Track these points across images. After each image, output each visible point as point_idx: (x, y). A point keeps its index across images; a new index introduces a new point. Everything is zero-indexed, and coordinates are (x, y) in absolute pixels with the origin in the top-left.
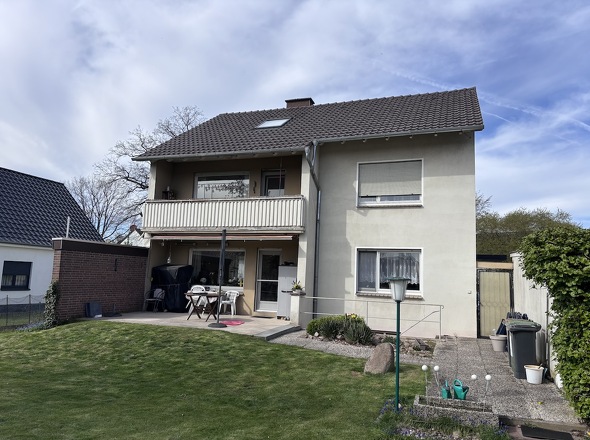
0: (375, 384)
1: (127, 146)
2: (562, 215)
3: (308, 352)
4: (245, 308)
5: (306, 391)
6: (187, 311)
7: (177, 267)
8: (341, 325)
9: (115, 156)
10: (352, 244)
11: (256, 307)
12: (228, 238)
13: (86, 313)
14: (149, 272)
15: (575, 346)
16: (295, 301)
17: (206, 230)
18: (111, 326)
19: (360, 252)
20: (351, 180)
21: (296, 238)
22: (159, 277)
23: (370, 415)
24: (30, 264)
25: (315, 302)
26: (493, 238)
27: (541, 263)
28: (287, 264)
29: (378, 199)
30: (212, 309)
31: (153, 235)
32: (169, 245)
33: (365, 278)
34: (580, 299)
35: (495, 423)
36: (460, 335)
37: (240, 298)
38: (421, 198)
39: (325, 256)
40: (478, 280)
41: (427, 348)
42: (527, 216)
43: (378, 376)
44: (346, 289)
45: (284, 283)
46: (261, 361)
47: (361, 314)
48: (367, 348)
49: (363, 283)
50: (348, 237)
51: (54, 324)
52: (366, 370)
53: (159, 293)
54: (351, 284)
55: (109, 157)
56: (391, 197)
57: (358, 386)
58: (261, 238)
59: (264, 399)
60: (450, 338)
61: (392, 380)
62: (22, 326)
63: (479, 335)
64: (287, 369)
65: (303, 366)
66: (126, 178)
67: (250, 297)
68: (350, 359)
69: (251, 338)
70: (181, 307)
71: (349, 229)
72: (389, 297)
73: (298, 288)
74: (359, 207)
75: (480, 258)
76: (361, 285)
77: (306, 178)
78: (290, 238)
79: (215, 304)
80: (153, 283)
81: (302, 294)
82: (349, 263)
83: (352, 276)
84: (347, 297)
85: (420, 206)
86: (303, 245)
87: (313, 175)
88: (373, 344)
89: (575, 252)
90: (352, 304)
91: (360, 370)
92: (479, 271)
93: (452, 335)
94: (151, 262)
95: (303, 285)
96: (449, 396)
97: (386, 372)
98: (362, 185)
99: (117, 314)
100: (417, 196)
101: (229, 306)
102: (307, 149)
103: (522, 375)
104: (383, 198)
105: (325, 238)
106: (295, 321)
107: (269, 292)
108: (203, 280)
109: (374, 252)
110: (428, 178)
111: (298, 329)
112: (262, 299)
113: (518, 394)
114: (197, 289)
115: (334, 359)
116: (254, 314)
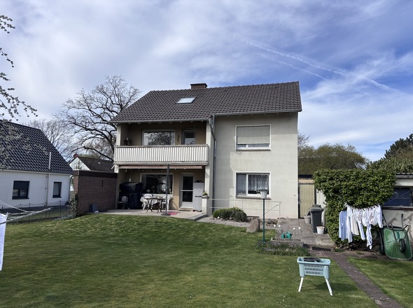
0: (252, 236)
1: (75, 102)
2: (350, 147)
3: (217, 225)
4: (174, 206)
5: (223, 240)
6: (142, 208)
7: (135, 184)
8: (231, 213)
9: (66, 108)
10: (233, 170)
11: (180, 205)
12: (171, 168)
13: (90, 210)
14: (118, 187)
15: (332, 215)
16: (204, 201)
17: (153, 163)
18: (110, 217)
19: (238, 174)
20: (232, 135)
21: (204, 167)
22: (124, 189)
23: (253, 246)
24: (28, 182)
25: (213, 202)
26: (310, 162)
27: (320, 183)
28: (198, 182)
29: (247, 146)
30: (156, 207)
31: (120, 166)
32: (130, 172)
33: (240, 188)
34: (333, 196)
35: (301, 245)
36: (290, 217)
37: (171, 201)
38: (270, 146)
39: (218, 177)
40: (299, 188)
41: (274, 223)
42: (330, 148)
43: (253, 233)
44: (231, 194)
45: (196, 191)
46: (197, 229)
47: (240, 208)
48: (245, 223)
49: (240, 191)
50: (231, 166)
51: (77, 216)
52: (247, 231)
53: (124, 198)
54: (233, 191)
55: (63, 109)
56: (254, 145)
57: (245, 237)
58: (185, 168)
59: (206, 243)
60: (284, 219)
61: (261, 234)
62: (56, 218)
63: (299, 217)
64: (211, 232)
65: (217, 231)
66: (75, 123)
67: (177, 200)
68: (238, 228)
69: (187, 220)
70: (139, 206)
71: (231, 162)
72: (260, 199)
73: (206, 194)
74: (237, 150)
75: (300, 176)
76: (238, 192)
77: (209, 135)
78: (200, 167)
79: (157, 204)
80: (120, 193)
81: (208, 198)
82: (232, 180)
83: (233, 187)
84: (231, 198)
85: (269, 150)
86: (208, 171)
87: (212, 133)
88: (247, 221)
89: (331, 179)
90: (234, 203)
91: (245, 231)
92: (299, 184)
93: (286, 217)
94: (119, 181)
95: (208, 193)
96: (285, 237)
97: (256, 232)
98: (239, 138)
99: (106, 210)
100: (268, 145)
101: (165, 206)
102: (210, 119)
103: (315, 231)
104: (250, 145)
105: (218, 167)
106: (205, 212)
107: (188, 197)
108: (148, 191)
109: (245, 174)
110: (274, 135)
111: (206, 216)
112: (183, 201)
113: (313, 238)
114: (147, 196)
115: (231, 228)
116: (179, 209)
